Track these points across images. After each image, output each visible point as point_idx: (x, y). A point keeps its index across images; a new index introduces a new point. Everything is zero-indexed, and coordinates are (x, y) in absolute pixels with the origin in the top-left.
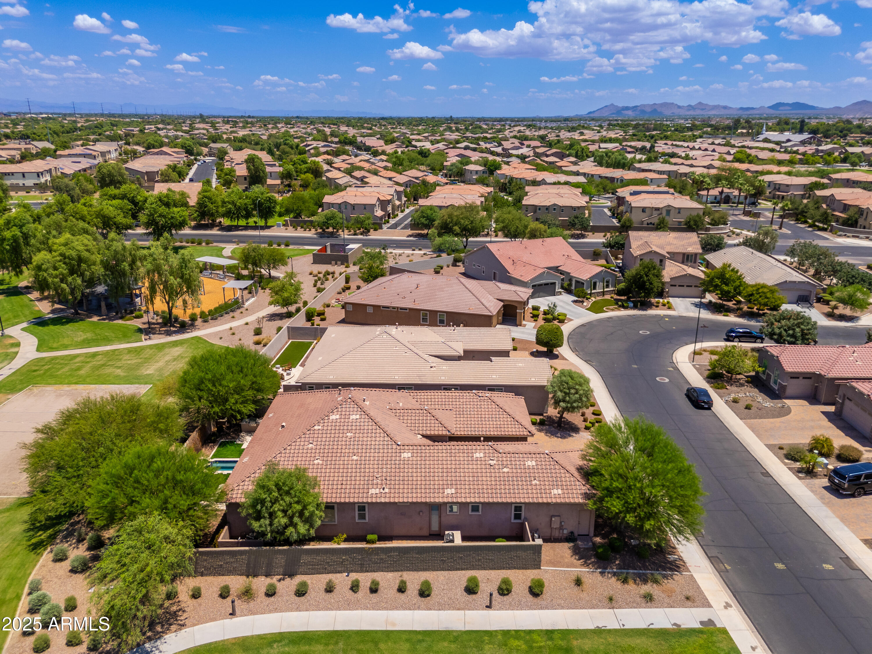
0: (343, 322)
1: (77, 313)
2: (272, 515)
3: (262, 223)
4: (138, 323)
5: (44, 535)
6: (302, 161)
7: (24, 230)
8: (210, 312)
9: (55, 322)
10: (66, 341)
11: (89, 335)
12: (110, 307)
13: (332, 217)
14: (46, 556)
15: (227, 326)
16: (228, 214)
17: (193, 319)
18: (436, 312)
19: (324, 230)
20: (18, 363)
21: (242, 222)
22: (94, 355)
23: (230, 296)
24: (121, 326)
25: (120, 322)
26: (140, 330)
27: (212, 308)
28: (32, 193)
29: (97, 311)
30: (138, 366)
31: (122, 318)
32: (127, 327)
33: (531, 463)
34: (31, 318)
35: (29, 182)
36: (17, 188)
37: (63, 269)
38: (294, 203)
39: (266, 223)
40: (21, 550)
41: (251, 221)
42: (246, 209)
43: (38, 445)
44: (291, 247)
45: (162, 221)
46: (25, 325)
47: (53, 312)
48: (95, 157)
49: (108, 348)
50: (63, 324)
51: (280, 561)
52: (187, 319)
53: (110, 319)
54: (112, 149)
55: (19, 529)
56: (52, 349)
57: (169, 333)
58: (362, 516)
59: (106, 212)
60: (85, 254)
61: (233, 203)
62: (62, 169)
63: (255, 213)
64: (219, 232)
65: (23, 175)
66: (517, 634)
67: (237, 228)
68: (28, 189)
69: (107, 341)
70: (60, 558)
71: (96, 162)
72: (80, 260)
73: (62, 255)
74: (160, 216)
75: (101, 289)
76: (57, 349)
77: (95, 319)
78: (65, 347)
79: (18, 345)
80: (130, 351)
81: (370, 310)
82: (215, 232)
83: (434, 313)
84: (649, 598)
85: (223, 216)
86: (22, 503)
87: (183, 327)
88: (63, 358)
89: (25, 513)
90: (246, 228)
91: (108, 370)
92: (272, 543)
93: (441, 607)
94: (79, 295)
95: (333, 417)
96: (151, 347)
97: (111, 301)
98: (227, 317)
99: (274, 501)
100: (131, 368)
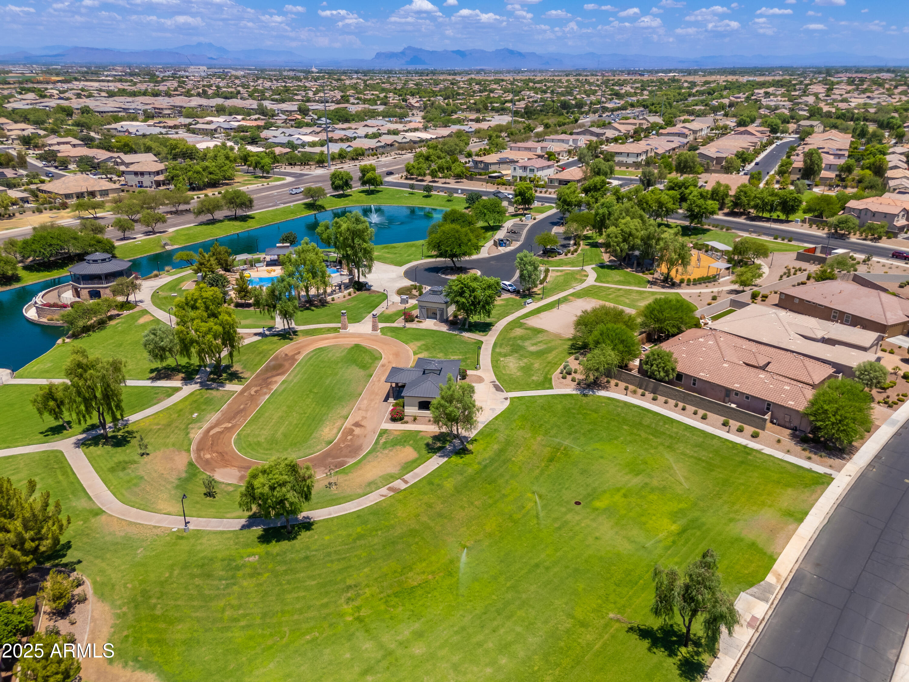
0: (776, 305)
1: (621, 264)
2: (652, 365)
3: (783, 217)
4: (650, 277)
5: (574, 351)
6: (880, 151)
7: (610, 210)
8: (694, 280)
9: (609, 267)
10: (609, 279)
11: (622, 279)
12: (639, 265)
13: (846, 221)
14: (573, 357)
15: (698, 291)
16: (756, 207)
17: (682, 281)
18: (844, 313)
19: (836, 231)
20: (584, 285)
21: (766, 215)
22: (620, 289)
23: (712, 273)
24: (640, 277)
25: (641, 274)
26: (649, 282)
27: (697, 277)
28: (630, 169)
29: (630, 265)
30: (638, 300)
31: (643, 272)
32: (642, 278)
33: (787, 388)
34: (598, 262)
35: (630, 160)
36: (621, 164)
37: (620, 239)
38: (818, 204)
39: (788, 217)
40: (565, 353)
41: (774, 215)
42: (772, 206)
43: (581, 316)
44: (793, 243)
45: (697, 210)
46: (594, 266)
47: (610, 261)
48: (686, 136)
49: (628, 288)
50: (612, 269)
51: (651, 385)
52: (678, 281)
53: (637, 272)
54: (704, 126)
55: (566, 347)
56: (602, 282)
57: (663, 287)
58: (694, 384)
59: (662, 199)
60: (634, 232)
61: (762, 199)
62: (656, 149)
63: (779, 208)
64: (744, 221)
65: (628, 154)
66: (731, 442)
67: (760, 219)
68: (627, 165)
69: (629, 283)
70: (576, 359)
71: (685, 141)
72: (630, 234)
73: (622, 230)
74: (697, 206)
75: (637, 253)
76: (604, 282)
77: (629, 270)
78: (608, 282)
79: (587, 276)
80: (637, 292)
81: (797, 301)
82: (741, 220)
83: (842, 313)
84: (809, 458)
85: (752, 208)
86: (570, 340)
87: (673, 285)
88: (604, 287)
89: (570, 343)
90: (768, 220)
91: (622, 299)
92: (650, 377)
93: (707, 424)
94: (624, 254)
95: (701, 340)
96: (649, 292)
97: (641, 261)
98: (704, 285)
99: (655, 360)
100: (634, 301)
